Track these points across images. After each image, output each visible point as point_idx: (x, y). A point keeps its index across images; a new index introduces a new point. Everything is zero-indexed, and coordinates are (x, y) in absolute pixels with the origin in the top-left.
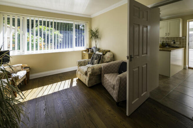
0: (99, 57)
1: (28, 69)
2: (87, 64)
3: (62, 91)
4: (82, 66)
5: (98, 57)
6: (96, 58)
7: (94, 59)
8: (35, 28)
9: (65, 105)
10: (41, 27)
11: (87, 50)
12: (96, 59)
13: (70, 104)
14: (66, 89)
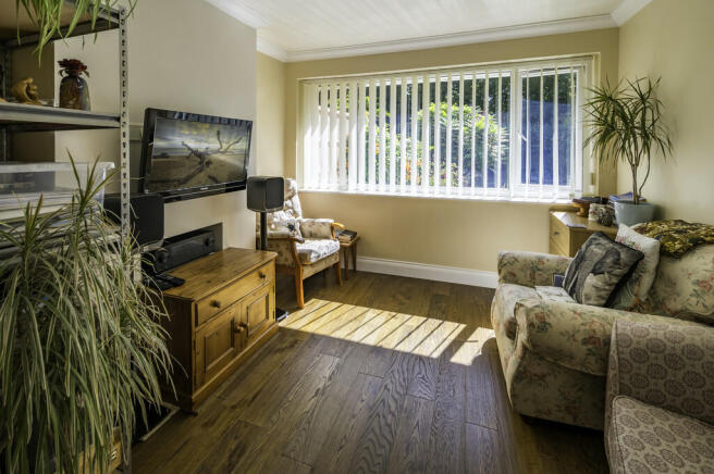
0: (617, 262)
1: (348, 237)
2: (546, 283)
3: (405, 354)
4: (516, 283)
5: (609, 260)
6: (601, 262)
7: (585, 264)
8: (416, 114)
9: (375, 424)
10: (433, 107)
11: (575, 205)
12: (595, 272)
13: (389, 437)
14: (420, 358)
